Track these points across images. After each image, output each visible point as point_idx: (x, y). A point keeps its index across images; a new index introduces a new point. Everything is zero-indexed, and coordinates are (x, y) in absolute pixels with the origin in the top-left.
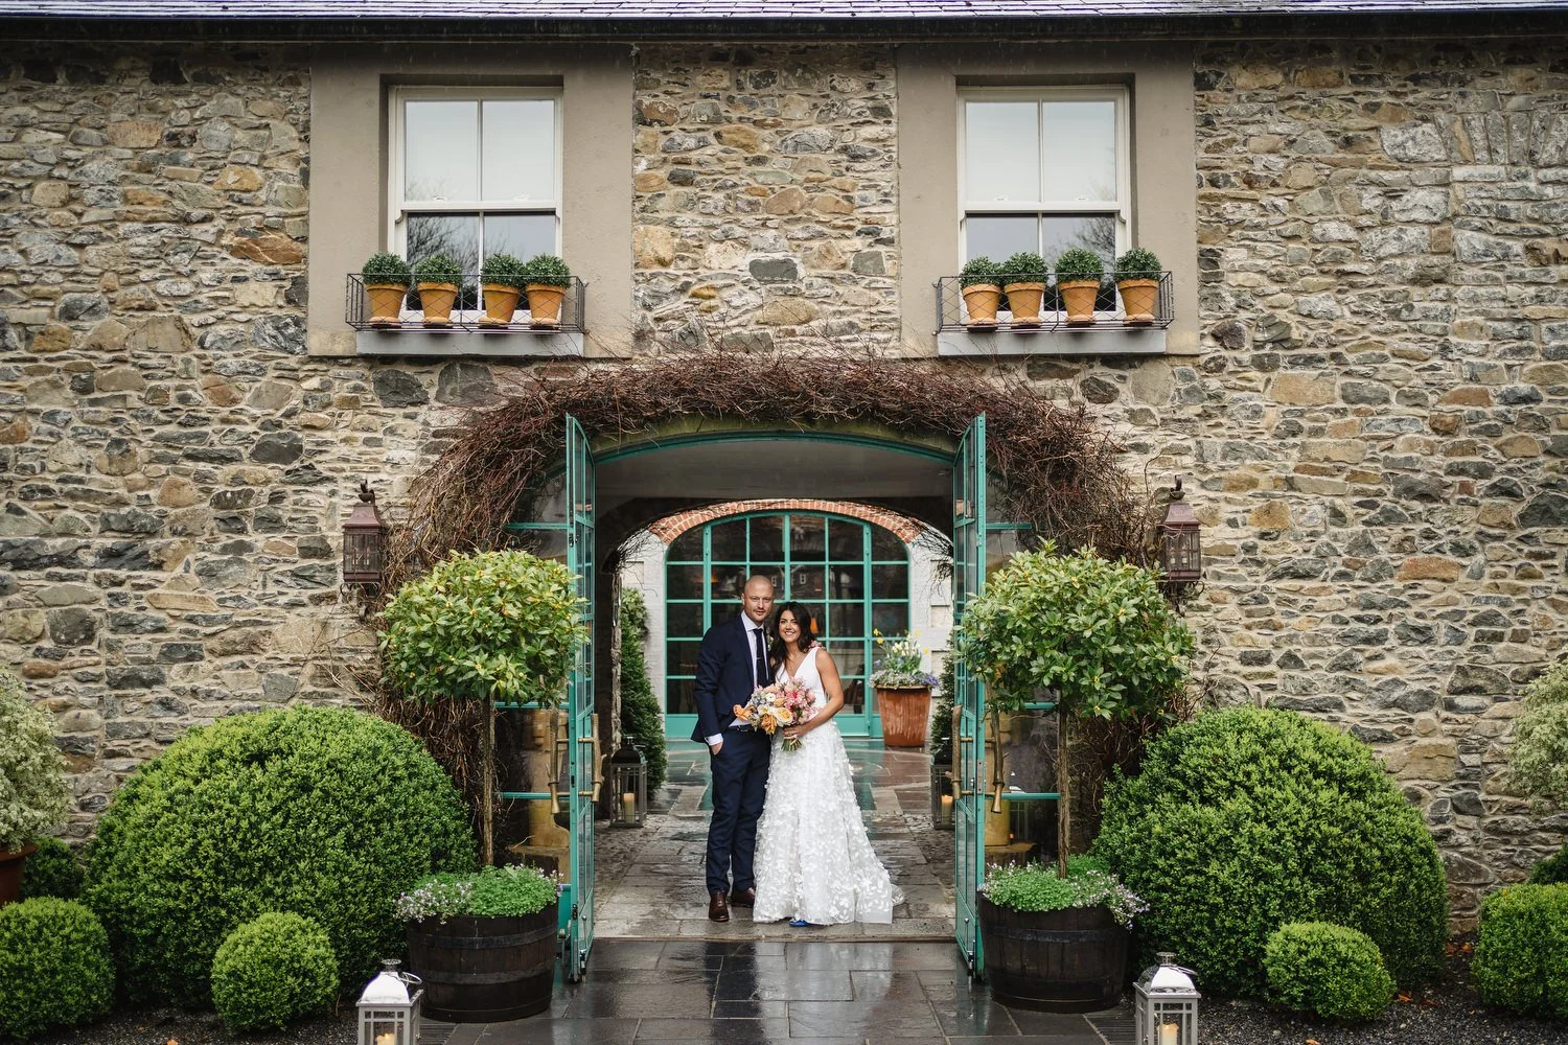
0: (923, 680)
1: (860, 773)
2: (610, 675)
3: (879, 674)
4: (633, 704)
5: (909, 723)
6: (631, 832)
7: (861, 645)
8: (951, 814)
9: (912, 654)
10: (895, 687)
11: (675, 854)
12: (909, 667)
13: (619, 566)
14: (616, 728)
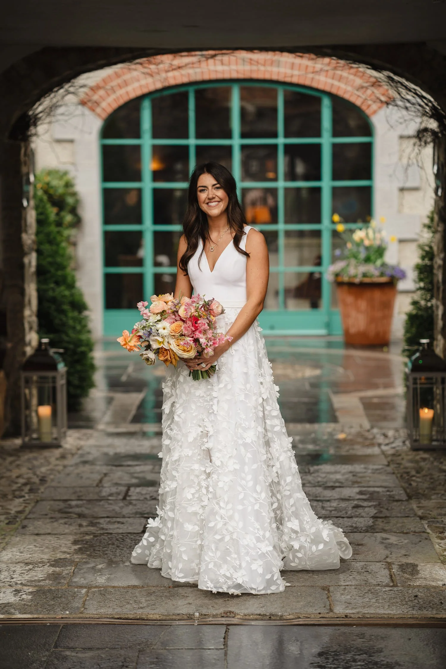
0: (389, 272)
1: (318, 377)
2: (22, 267)
3: (339, 266)
4: (54, 300)
5: (372, 320)
6: (46, 453)
7: (317, 234)
8: (431, 431)
9: (377, 243)
10: (357, 280)
11: (95, 485)
12: (373, 258)
13: (29, 133)
14: (31, 328)
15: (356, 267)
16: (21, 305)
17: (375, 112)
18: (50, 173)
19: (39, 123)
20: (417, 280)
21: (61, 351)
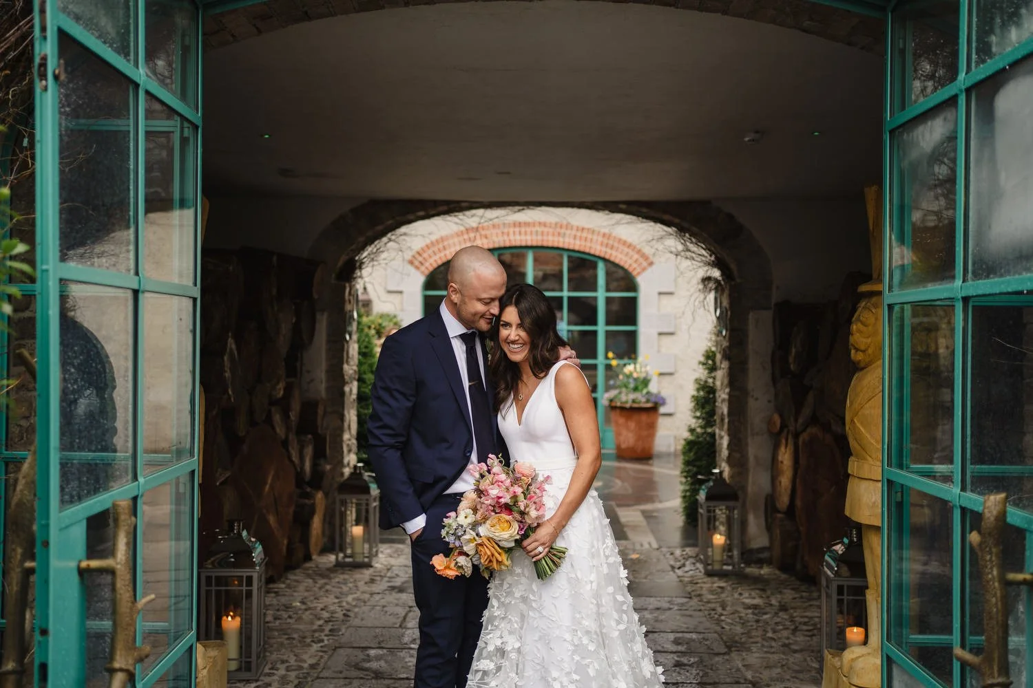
0: (653, 399)
3: (612, 394)
5: (639, 438)
7: (594, 367)
8: (723, 556)
9: (643, 375)
10: (628, 406)
11: (398, 626)
12: (640, 388)
13: (355, 276)
14: (350, 451)
15: (627, 394)
16: (340, 430)
17: (639, 273)
18: (382, 316)
19: (364, 266)
20: (694, 410)
21: (374, 475)
